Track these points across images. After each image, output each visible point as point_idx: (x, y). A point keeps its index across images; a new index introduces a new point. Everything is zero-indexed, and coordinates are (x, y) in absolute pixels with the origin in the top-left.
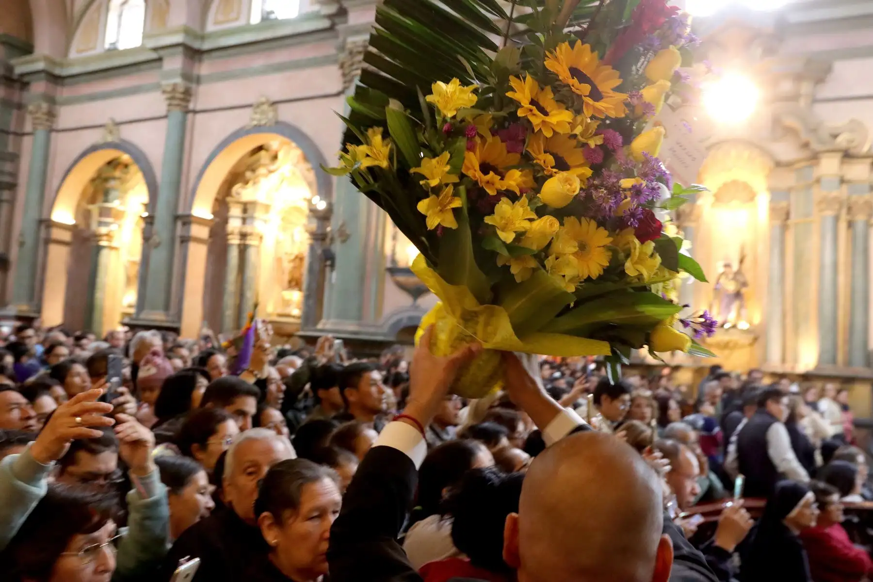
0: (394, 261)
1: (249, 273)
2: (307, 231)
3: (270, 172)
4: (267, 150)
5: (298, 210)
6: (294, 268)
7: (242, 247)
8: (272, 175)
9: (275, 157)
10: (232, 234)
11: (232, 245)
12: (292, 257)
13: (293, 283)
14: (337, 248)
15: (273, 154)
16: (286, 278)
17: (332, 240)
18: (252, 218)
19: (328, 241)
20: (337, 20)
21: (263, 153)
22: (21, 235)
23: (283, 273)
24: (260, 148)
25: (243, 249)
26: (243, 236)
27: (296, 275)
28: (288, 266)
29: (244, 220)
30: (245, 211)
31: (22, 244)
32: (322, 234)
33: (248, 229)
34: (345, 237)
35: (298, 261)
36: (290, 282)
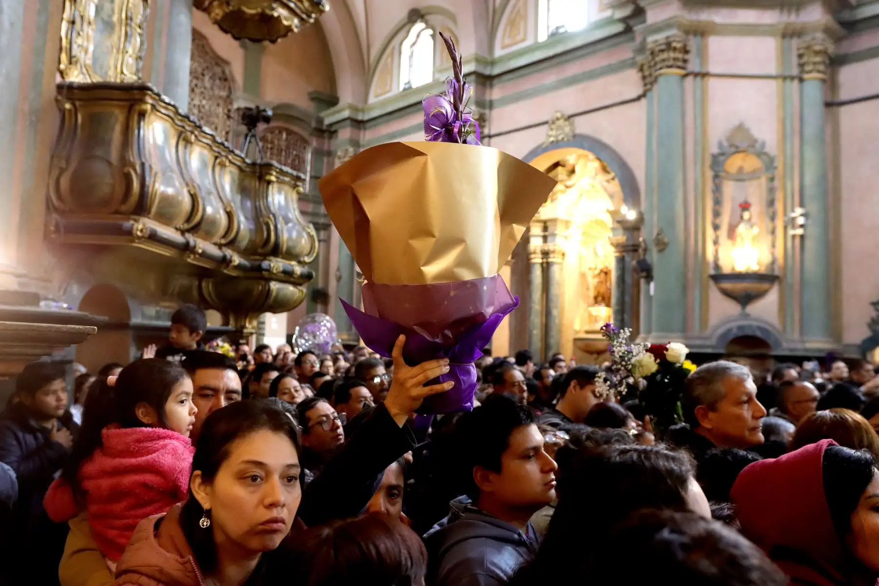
0: (717, 266)
1: (554, 290)
2: (612, 244)
3: (567, 187)
4: (563, 166)
5: (600, 223)
6: (601, 282)
7: (545, 265)
8: (569, 190)
9: (573, 171)
10: (535, 253)
11: (535, 263)
12: (597, 272)
13: (600, 299)
14: (654, 257)
15: (569, 168)
16: (592, 293)
17: (645, 250)
18: (554, 235)
19: (641, 251)
20: (631, 22)
21: (560, 169)
22: (338, 269)
23: (588, 289)
24: (556, 165)
25: (546, 268)
26: (546, 254)
27: (603, 290)
28: (592, 282)
29: (545, 239)
30: (545, 229)
31: (339, 279)
32: (633, 245)
33: (550, 246)
34: (662, 246)
35: (603, 275)
36: (596, 298)
